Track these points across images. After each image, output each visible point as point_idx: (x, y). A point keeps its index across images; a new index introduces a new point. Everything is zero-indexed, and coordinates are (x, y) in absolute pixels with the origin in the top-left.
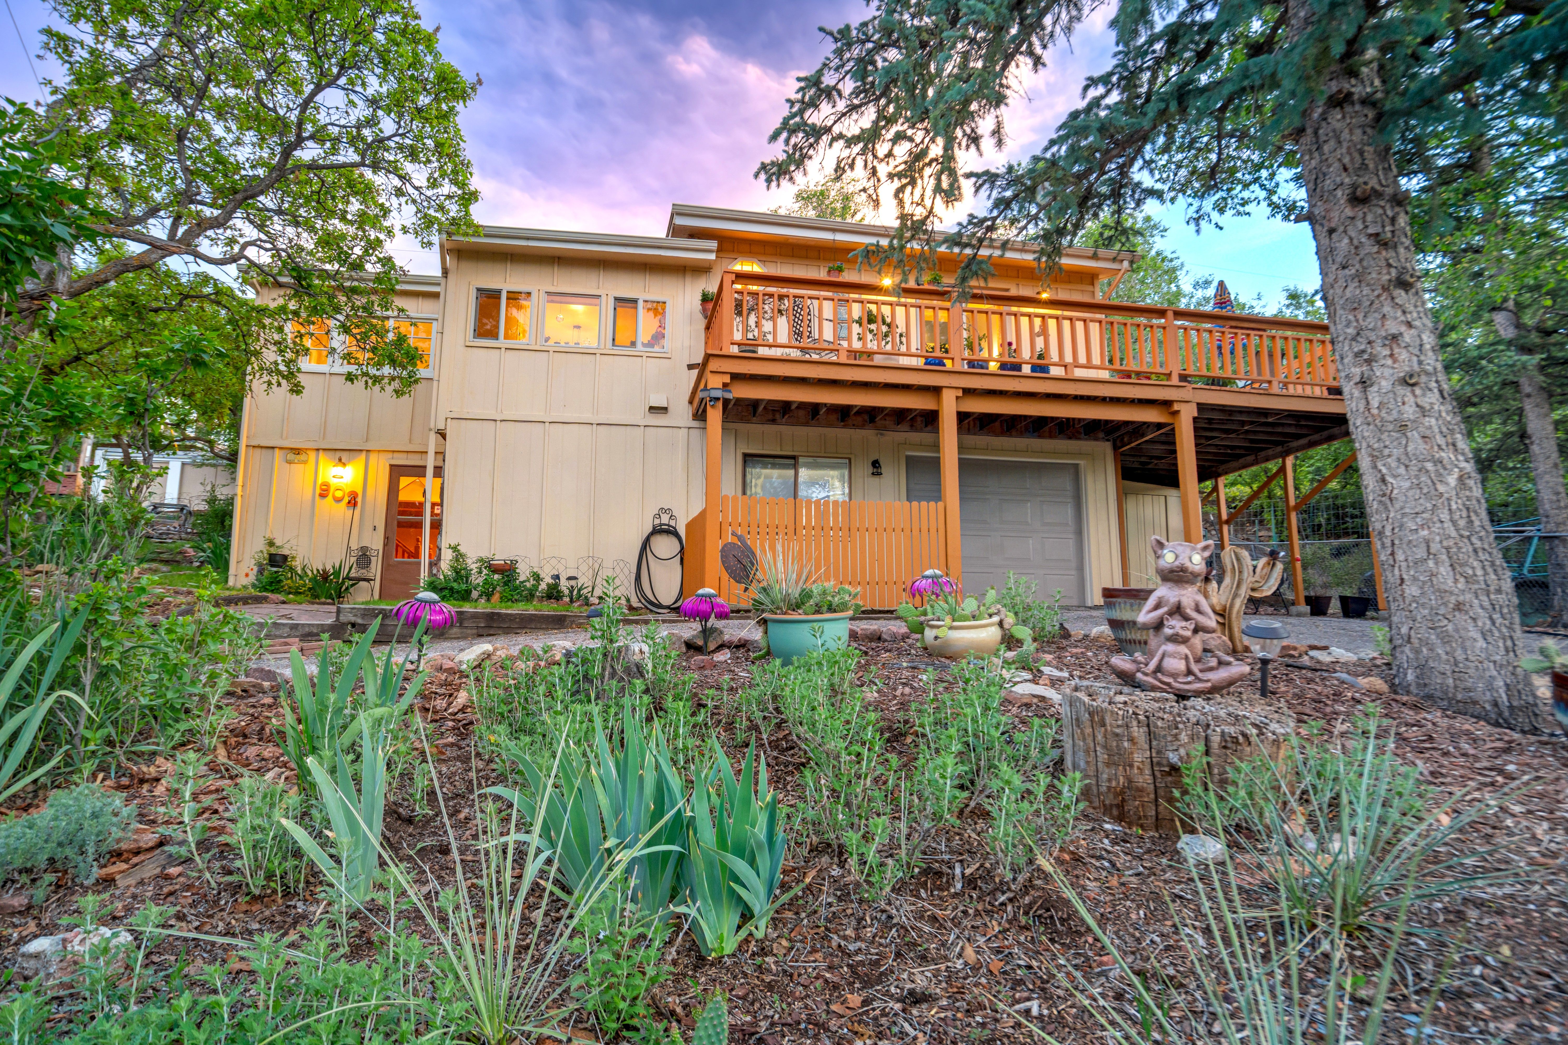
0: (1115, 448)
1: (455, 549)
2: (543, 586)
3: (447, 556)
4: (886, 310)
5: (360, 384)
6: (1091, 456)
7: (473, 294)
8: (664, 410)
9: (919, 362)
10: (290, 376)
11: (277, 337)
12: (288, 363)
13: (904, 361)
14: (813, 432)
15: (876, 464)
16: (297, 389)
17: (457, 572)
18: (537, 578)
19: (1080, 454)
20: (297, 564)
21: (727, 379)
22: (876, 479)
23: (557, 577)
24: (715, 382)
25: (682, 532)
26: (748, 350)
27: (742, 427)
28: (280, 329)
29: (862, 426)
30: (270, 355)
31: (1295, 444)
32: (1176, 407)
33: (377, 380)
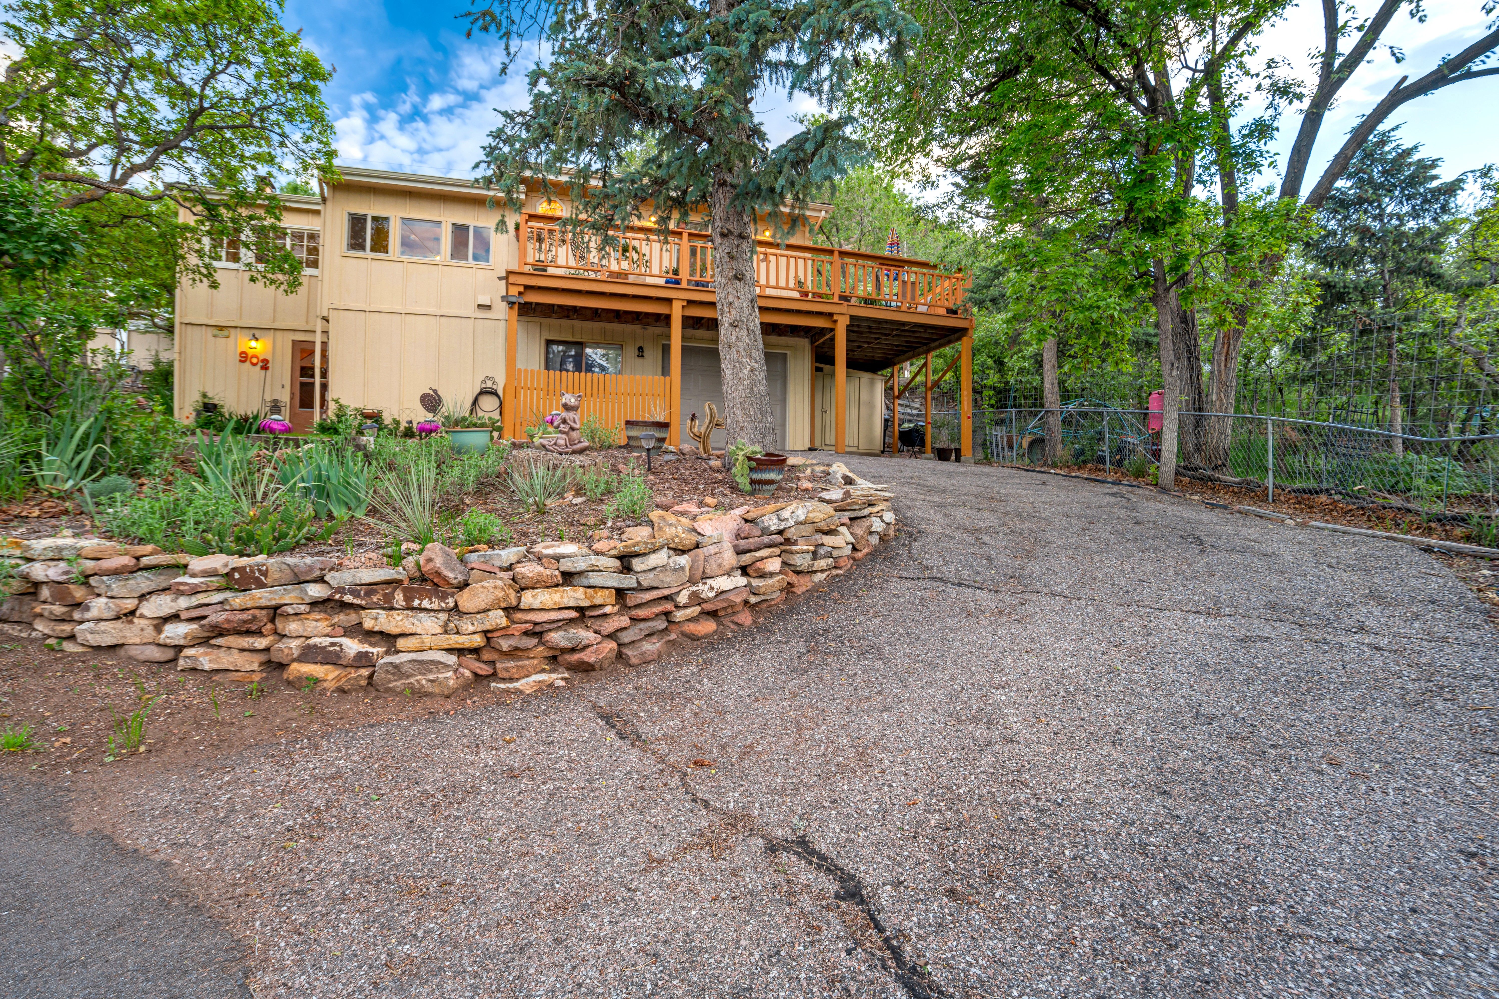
0: (812, 343)
1: (337, 401)
2: (402, 428)
3: (332, 407)
4: (636, 243)
5: (260, 284)
6: (794, 348)
7: (346, 218)
8: (488, 307)
9: (661, 281)
10: (209, 276)
11: (197, 246)
12: (207, 266)
13: (649, 280)
14: (597, 325)
15: (641, 349)
16: (214, 285)
17: (339, 417)
18: (397, 423)
19: (787, 347)
20: (226, 412)
21: (522, 289)
22: (640, 360)
23: (411, 422)
24: (514, 291)
25: (500, 393)
26: (540, 269)
27: (545, 321)
28: (199, 241)
29: (632, 323)
30: (193, 260)
31: (933, 345)
32: (835, 317)
33: (272, 282)
